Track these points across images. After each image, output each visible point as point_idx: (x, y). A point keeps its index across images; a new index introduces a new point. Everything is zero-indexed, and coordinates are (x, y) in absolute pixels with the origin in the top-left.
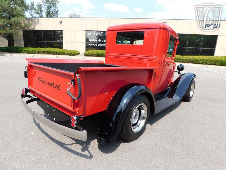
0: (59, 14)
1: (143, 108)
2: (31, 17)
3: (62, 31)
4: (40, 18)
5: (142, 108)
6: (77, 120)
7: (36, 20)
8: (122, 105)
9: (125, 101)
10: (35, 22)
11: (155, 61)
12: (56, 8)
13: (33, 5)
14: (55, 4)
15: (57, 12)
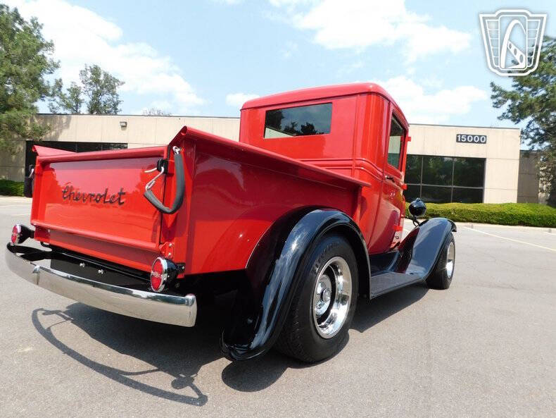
0: (121, 110)
1: (339, 271)
2: (49, 112)
3: (127, 144)
4: (73, 114)
5: (336, 269)
6: (169, 271)
7: (64, 119)
8: (285, 259)
9: (294, 245)
10: (61, 123)
11: (362, 168)
12: (115, 96)
13: (61, 87)
14: (113, 87)
15: (116, 105)
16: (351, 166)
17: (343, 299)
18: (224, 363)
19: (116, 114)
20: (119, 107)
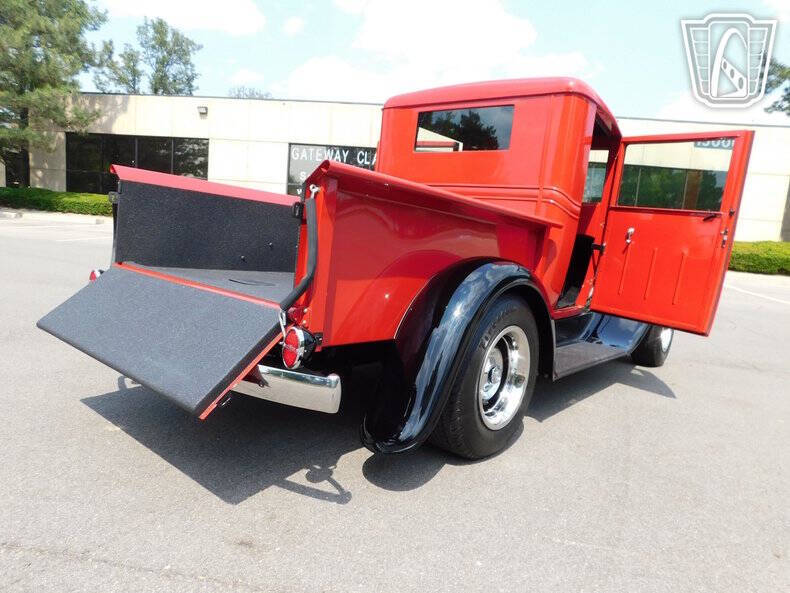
0: (197, 88)
1: (514, 344)
2: (95, 90)
3: (206, 142)
4: (130, 93)
5: (510, 342)
6: (306, 344)
7: (119, 99)
8: (445, 330)
10: (114, 105)
11: (552, 201)
12: (189, 66)
13: (111, 52)
14: (186, 53)
15: (190, 80)
16: (536, 197)
17: (518, 380)
18: (364, 454)
19: (191, 95)
20: (195, 83)
